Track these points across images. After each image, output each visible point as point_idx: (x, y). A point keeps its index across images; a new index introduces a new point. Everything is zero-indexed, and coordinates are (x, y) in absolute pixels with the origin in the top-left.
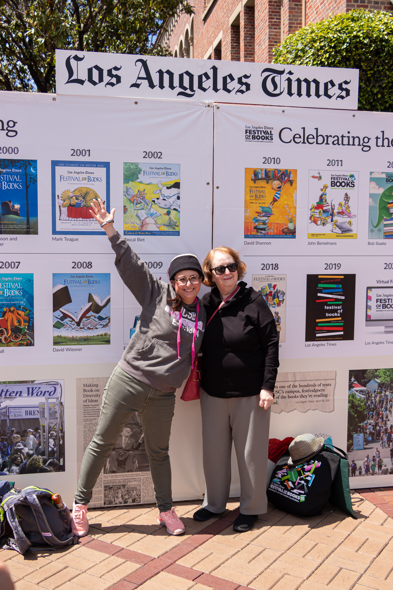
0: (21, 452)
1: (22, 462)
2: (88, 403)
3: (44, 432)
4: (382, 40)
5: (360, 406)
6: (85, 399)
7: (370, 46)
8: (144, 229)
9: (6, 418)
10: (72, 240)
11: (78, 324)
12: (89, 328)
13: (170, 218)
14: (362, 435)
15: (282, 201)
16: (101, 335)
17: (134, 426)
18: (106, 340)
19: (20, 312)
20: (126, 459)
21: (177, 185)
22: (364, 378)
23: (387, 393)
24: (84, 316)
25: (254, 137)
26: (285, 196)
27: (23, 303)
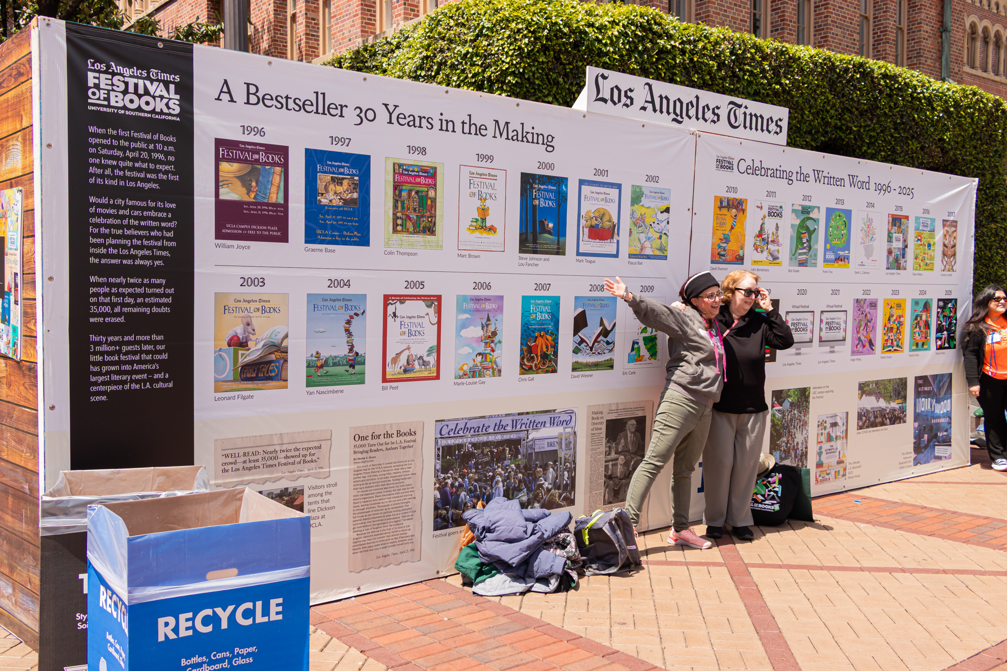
0: (543, 488)
1: (542, 498)
2: (595, 432)
3: (561, 464)
4: (581, 32)
5: (778, 425)
6: (592, 427)
7: (570, 37)
8: (643, 253)
9: (533, 451)
10: (590, 262)
11: (591, 349)
12: (599, 353)
13: (661, 243)
14: (778, 452)
15: (736, 229)
16: (608, 360)
17: (627, 454)
18: (609, 365)
19: (548, 337)
20: (620, 488)
21: (667, 210)
22: (781, 398)
23: (795, 412)
24: (596, 341)
25: (722, 167)
26: (739, 224)
27: (551, 327)
